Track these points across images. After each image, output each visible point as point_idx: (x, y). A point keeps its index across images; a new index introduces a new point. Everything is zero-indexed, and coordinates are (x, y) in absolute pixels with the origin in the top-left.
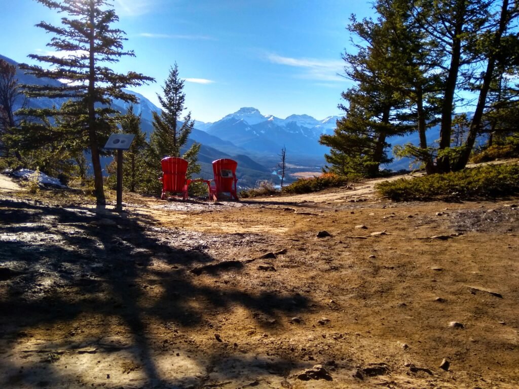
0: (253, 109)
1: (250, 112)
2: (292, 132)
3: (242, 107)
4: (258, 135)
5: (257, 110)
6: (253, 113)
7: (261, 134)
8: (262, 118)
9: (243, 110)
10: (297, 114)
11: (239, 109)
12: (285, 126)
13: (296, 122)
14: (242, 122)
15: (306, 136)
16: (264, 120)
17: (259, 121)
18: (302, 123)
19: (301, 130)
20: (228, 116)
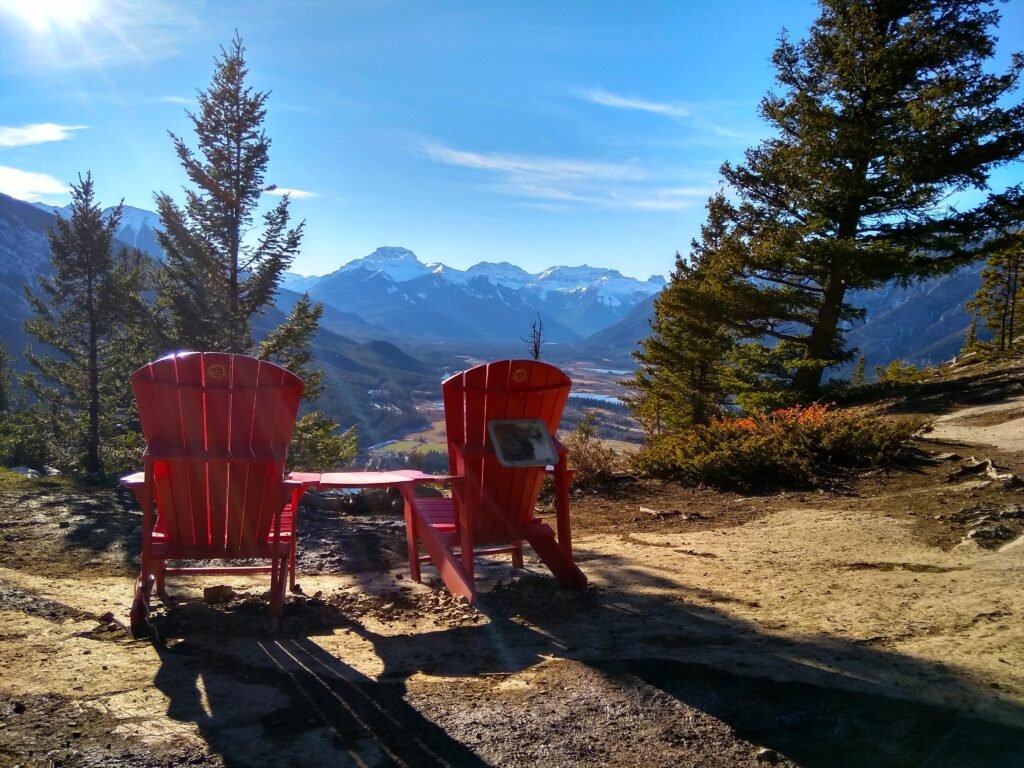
0: (402, 251)
1: (397, 257)
2: (479, 296)
3: (380, 246)
4: (412, 302)
5: (411, 253)
6: (402, 257)
7: (418, 300)
8: (420, 268)
9: (383, 252)
10: (489, 261)
11: (375, 250)
12: (466, 284)
13: (487, 278)
14: (380, 276)
15: (508, 304)
16: (425, 273)
17: (416, 274)
18: (500, 279)
19: (499, 293)
20: (352, 263)
